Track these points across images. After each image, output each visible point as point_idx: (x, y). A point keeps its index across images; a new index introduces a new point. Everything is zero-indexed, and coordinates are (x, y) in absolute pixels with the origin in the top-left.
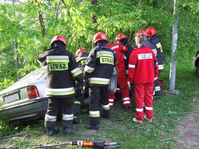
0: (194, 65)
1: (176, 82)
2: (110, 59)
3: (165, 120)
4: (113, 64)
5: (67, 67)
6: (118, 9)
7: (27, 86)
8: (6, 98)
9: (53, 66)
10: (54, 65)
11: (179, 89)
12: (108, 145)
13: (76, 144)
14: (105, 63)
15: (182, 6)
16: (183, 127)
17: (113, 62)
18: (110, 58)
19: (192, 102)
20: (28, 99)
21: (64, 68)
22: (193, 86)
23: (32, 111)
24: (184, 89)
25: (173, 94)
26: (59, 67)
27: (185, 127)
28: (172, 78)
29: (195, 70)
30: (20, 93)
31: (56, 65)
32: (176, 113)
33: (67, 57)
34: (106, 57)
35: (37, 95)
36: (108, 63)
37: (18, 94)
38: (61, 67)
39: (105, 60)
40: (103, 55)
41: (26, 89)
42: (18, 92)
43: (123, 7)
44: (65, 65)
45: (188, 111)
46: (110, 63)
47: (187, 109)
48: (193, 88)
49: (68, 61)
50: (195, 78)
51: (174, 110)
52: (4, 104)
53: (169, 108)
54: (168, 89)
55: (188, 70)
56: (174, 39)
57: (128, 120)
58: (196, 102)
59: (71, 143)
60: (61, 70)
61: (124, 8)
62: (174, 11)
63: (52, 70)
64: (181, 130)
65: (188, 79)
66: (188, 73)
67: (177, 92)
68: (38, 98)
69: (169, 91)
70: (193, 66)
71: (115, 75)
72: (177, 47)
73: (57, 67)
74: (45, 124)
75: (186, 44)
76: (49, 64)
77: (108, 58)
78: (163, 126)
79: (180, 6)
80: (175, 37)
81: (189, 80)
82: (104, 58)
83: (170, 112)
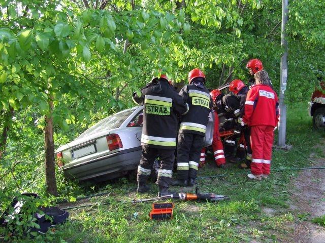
0: (310, 113)
1: (286, 136)
2: (205, 102)
3: (277, 175)
4: (209, 108)
5: (168, 112)
6: (209, 39)
7: (107, 136)
8: (75, 152)
9: (151, 108)
10: (153, 107)
11: (291, 144)
12: (214, 197)
13: (177, 196)
14: (198, 104)
15: (292, 34)
16: (299, 182)
17: (209, 105)
18: (204, 100)
19: (309, 157)
20: (109, 151)
21: (164, 112)
22: (310, 141)
23: (114, 166)
24: (298, 144)
25: (284, 149)
26: (159, 110)
27: (301, 182)
28: (282, 128)
29: (312, 122)
30: (96, 144)
31: (155, 107)
32: (289, 168)
33: (171, 100)
34: (199, 98)
35: (120, 146)
36: (202, 105)
37: (93, 146)
38: (161, 111)
39: (198, 101)
40: (195, 95)
41: (105, 138)
42: (93, 143)
43: (215, 36)
44: (166, 109)
45: (304, 166)
46: (205, 106)
47: (303, 165)
48: (310, 142)
49: (171, 105)
50: (311, 130)
51: (286, 165)
52: (72, 160)
53: (280, 164)
54: (277, 143)
55: (301, 121)
56: (283, 76)
57: (231, 176)
58: (314, 158)
59: (172, 196)
60: (161, 114)
61: (217, 36)
62: (282, 40)
63: (150, 113)
64: (297, 185)
65: (302, 132)
66: (302, 125)
67: (289, 147)
68: (121, 149)
69: (278, 145)
70: (308, 115)
71: (211, 122)
72: (287, 86)
73: (156, 110)
74: (138, 177)
75: (299, 82)
76: (147, 106)
77: (202, 99)
78: (275, 181)
79: (289, 35)
80: (284, 73)
81: (304, 132)
82: (197, 98)
83: (282, 168)
